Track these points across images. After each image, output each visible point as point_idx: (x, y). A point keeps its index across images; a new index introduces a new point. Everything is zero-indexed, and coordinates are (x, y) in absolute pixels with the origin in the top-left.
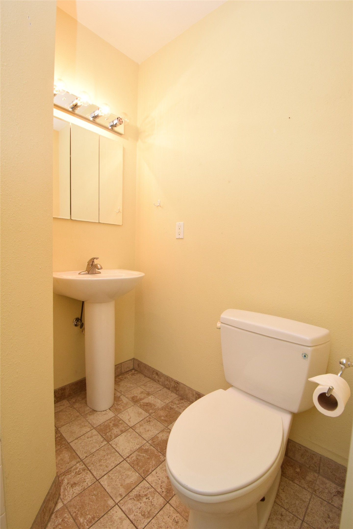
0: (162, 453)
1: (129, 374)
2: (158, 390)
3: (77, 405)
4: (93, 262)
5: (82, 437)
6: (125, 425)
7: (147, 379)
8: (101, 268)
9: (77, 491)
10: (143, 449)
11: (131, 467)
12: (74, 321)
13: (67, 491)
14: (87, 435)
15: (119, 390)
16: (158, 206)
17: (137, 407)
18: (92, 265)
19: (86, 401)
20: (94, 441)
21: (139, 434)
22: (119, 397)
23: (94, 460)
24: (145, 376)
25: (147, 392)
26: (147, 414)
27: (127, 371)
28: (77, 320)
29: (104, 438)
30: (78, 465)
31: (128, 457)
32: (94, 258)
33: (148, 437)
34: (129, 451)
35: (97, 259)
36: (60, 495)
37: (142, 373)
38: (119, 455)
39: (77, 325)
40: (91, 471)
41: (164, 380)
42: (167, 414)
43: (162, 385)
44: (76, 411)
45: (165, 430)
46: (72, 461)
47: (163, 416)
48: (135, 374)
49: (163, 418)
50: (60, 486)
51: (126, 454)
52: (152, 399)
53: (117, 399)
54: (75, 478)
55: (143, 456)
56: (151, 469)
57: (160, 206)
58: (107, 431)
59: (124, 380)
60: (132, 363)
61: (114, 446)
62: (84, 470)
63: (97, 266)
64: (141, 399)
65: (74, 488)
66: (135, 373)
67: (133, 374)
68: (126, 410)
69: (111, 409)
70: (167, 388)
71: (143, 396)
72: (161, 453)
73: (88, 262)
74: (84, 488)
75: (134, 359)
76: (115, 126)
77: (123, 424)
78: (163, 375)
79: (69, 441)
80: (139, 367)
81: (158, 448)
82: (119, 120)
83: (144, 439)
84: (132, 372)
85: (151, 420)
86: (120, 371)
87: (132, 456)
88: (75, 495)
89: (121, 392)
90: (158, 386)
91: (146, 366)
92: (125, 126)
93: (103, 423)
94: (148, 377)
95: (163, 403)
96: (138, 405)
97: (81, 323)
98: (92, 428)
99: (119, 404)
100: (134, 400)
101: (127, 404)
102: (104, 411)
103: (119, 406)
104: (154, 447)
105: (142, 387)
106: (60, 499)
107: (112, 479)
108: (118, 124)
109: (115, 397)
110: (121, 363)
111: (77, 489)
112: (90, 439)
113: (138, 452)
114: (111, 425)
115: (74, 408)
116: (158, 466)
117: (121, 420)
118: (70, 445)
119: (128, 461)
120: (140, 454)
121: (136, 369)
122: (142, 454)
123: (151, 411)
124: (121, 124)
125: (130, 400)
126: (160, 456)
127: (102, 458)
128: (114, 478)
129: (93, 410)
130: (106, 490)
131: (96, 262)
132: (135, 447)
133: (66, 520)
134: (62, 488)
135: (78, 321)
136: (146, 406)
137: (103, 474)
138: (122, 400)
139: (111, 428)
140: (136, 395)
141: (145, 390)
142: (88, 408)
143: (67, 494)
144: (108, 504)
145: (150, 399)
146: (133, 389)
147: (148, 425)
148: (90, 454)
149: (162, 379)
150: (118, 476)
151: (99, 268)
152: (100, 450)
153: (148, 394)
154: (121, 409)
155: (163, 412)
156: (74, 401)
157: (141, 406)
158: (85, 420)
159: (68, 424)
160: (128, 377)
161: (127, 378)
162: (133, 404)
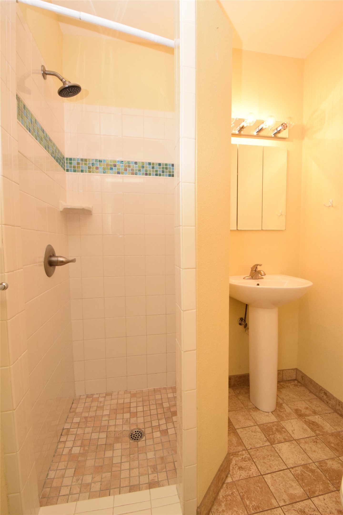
0: (332, 482)
1: (292, 384)
2: (327, 412)
3: (241, 397)
4: (256, 268)
5: (246, 428)
6: (289, 435)
7: (313, 396)
8: (265, 275)
9: (243, 475)
10: (309, 468)
11: (295, 479)
12: (239, 320)
13: (235, 471)
14: (251, 428)
15: (280, 397)
16: (330, 206)
17: (302, 422)
18: (255, 271)
19: (249, 396)
20: (258, 437)
21: (304, 451)
22: (281, 404)
23: (259, 455)
24: (310, 392)
25: (313, 409)
26: (313, 433)
27: (289, 379)
28: (241, 319)
29: (267, 438)
30: (244, 452)
31: (292, 468)
32: (258, 265)
33: (315, 458)
34: (293, 462)
35: (260, 265)
36: (229, 471)
37: (306, 387)
38: (282, 461)
39: (241, 324)
40: (256, 463)
41: (335, 404)
42: (339, 443)
43: (333, 409)
44: (240, 402)
45: (336, 460)
46: (239, 446)
47: (333, 443)
48: (298, 386)
49: (333, 445)
50: (230, 464)
51: (290, 463)
52: (320, 420)
53: (279, 405)
54: (241, 462)
55: (309, 475)
56: (317, 492)
57: (332, 206)
58: (270, 433)
59: (286, 388)
60: (295, 373)
61: (278, 451)
62: (249, 460)
63: (261, 272)
64: (306, 415)
65: (241, 471)
66: (298, 384)
67: (296, 385)
68: (289, 420)
69: (273, 413)
70: (338, 414)
71: (308, 412)
72: (329, 481)
73: (251, 268)
74: (250, 476)
75: (297, 369)
76: (279, 132)
77: (286, 432)
78: (334, 398)
79: (236, 427)
80: (303, 379)
81: (326, 475)
82: (284, 126)
83: (309, 457)
84: (294, 382)
85: (318, 441)
86: (282, 378)
87: (297, 468)
88: (242, 478)
89: (283, 399)
90: (327, 408)
91: (311, 381)
92: (289, 130)
93: (266, 424)
94: (314, 394)
95: (333, 429)
96: (303, 420)
97: (245, 323)
98: (256, 424)
99: (282, 411)
100: (298, 413)
101: (290, 414)
102: (266, 412)
103: (281, 413)
104: (321, 472)
105: (308, 402)
106: (229, 474)
107: (275, 480)
108: (282, 129)
109: (277, 402)
110: (283, 370)
111: (244, 474)
112: (254, 434)
113: (303, 468)
114: (274, 428)
115: (239, 399)
116: (326, 493)
117: (283, 428)
118: (236, 431)
119: (292, 472)
120: (306, 472)
121: (299, 380)
122: (307, 472)
123: (317, 432)
124: (285, 129)
125: (294, 411)
126: (328, 484)
127: (265, 457)
128: (278, 481)
129: (256, 407)
130: (269, 488)
131: (259, 268)
132: (300, 462)
133: (235, 495)
134: (231, 466)
135: (242, 321)
136: (312, 424)
137: (267, 472)
138: (284, 408)
139: (274, 432)
140: (300, 408)
141: (310, 406)
142: (251, 403)
143: (235, 473)
144: (272, 502)
145: (317, 419)
146: (296, 401)
147: (314, 445)
148: (255, 447)
149: (332, 402)
150: (281, 481)
151: (263, 275)
152: (263, 447)
153: (315, 413)
154: (284, 417)
155: (334, 439)
156: (238, 392)
157: (305, 422)
158: (249, 414)
159: (234, 412)
160: (291, 386)
161: (289, 387)
162: (297, 417)
